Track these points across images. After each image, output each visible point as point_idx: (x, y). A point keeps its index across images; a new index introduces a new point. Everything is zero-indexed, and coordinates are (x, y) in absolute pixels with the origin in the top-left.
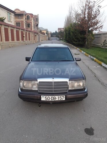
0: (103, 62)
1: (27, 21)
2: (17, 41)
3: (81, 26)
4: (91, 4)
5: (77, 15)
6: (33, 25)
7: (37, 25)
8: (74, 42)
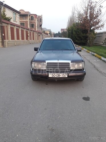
0: (102, 56)
1: (31, 21)
2: (22, 40)
3: (83, 25)
4: (93, 4)
5: (80, 15)
6: (36, 25)
7: (41, 25)
8: (76, 41)
